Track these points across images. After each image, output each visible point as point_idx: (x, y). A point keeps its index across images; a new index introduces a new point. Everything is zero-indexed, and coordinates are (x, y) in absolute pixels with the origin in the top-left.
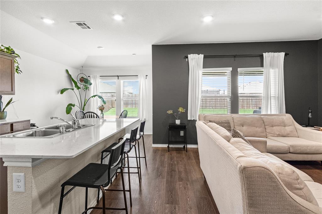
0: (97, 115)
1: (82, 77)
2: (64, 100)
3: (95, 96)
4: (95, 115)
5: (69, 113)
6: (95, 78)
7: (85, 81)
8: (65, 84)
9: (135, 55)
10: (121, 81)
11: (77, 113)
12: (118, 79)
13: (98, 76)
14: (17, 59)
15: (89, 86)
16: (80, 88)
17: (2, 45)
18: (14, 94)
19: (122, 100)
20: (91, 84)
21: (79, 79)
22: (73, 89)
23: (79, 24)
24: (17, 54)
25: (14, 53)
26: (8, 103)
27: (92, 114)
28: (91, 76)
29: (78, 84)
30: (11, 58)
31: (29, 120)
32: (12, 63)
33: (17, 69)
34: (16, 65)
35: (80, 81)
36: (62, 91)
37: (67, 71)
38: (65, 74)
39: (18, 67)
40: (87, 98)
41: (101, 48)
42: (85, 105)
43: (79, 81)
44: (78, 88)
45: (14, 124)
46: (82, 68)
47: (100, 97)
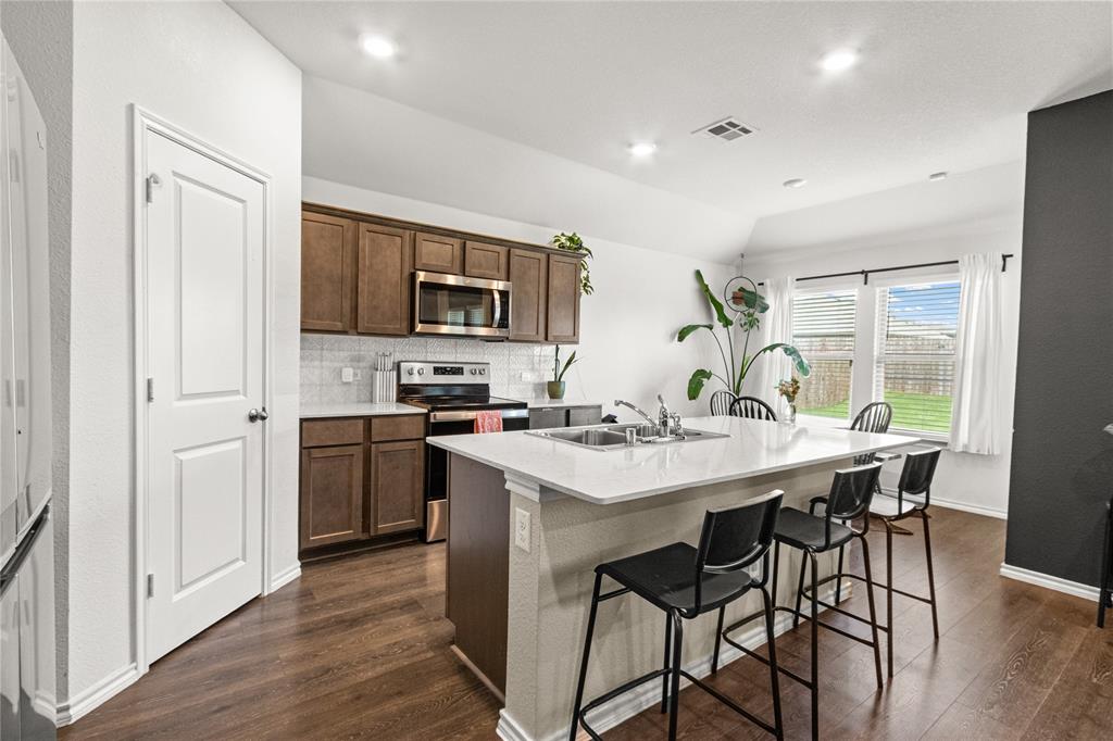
0: (769, 410)
1: (742, 290)
2: (686, 358)
3: (772, 348)
4: (764, 410)
5: (694, 398)
6: (779, 288)
7: (749, 300)
8: (693, 312)
9: (942, 178)
10: (878, 290)
11: (715, 399)
12: (866, 283)
13: (789, 278)
14: (586, 259)
15: (757, 315)
16: (731, 323)
17: (563, 235)
18: (577, 343)
19: (878, 362)
20: (765, 308)
21: (729, 296)
22: (710, 327)
23: (718, 131)
24: (587, 250)
25: (581, 247)
26: (569, 363)
27: (756, 405)
28: (767, 282)
29: (728, 312)
30: (574, 261)
31: (600, 407)
32: (577, 272)
33: (585, 285)
34: (584, 274)
35: (734, 303)
36: (682, 335)
37: (698, 274)
38: (692, 284)
39: (587, 279)
40: (750, 354)
41: (797, 185)
42: (742, 377)
43: (730, 303)
44: (727, 323)
45: (572, 412)
46: (743, 259)
47: (790, 351)
